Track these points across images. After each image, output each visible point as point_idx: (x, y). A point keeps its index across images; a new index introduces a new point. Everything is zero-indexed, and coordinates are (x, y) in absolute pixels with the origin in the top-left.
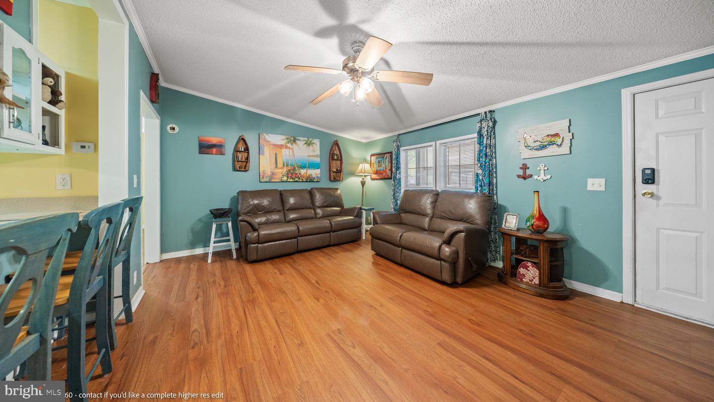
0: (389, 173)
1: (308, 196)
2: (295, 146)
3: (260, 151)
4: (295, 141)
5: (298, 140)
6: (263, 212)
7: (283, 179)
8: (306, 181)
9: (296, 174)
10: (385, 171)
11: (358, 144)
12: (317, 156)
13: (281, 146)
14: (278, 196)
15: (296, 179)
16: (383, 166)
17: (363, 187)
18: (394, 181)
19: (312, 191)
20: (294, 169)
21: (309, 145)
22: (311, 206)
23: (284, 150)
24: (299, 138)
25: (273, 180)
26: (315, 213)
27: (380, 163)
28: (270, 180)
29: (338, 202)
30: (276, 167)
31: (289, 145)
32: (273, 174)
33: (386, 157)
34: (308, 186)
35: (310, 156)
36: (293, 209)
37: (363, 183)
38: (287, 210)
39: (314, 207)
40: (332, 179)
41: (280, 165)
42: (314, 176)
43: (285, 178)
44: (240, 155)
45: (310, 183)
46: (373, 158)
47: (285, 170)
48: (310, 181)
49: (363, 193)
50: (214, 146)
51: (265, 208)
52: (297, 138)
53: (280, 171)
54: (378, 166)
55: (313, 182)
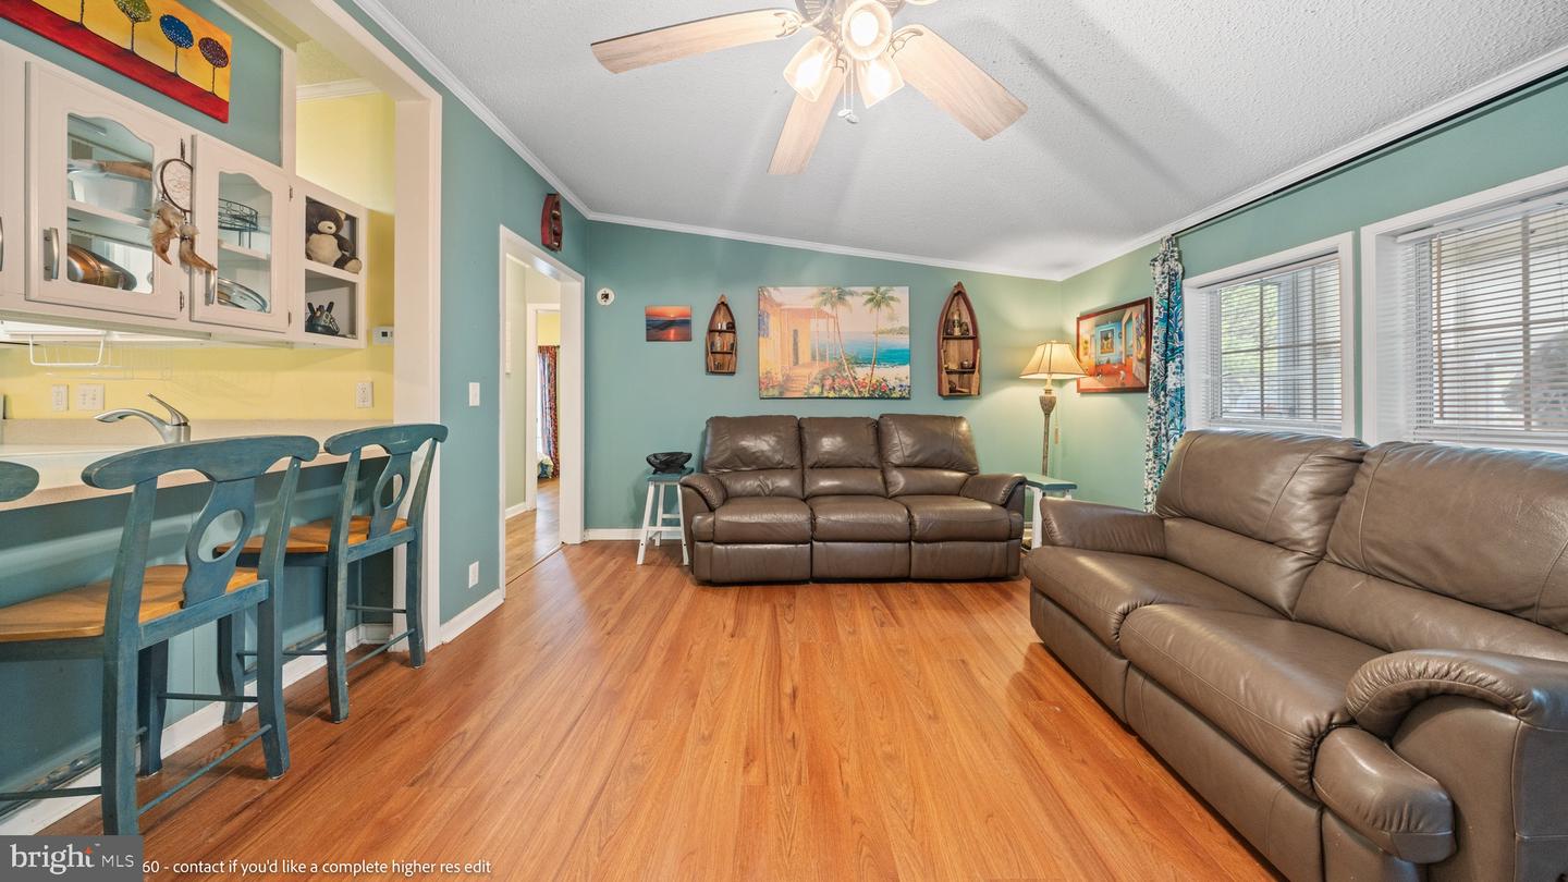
0: (1138, 369)
1: (868, 436)
2: (841, 309)
3: (761, 327)
4: (841, 297)
5: (851, 294)
6: (754, 467)
7: (811, 391)
8: (870, 398)
9: (846, 378)
10: (1125, 366)
11: (1034, 288)
12: (900, 332)
13: (807, 314)
14: (793, 431)
15: (845, 392)
16: (1119, 347)
17: (1047, 414)
18: (1156, 397)
19: (882, 421)
20: (839, 367)
21: (878, 305)
22: (874, 461)
23: (813, 322)
24: (852, 289)
25: (788, 395)
26: (885, 481)
27: (1107, 338)
28: (781, 393)
29: (959, 457)
30: (796, 361)
31: (827, 309)
32: (788, 379)
33: (1130, 319)
34: (873, 410)
35: (882, 333)
36: (828, 466)
37: (1048, 406)
38: (812, 468)
39: (881, 464)
40: (946, 392)
41: (805, 357)
42: (892, 383)
43: (816, 390)
44: (718, 339)
45: (882, 401)
46: (1087, 325)
47: (816, 371)
48: (880, 398)
49: (1046, 434)
50: (670, 324)
51: (757, 458)
52: (847, 289)
53: (805, 371)
54: (1102, 348)
55: (888, 398)
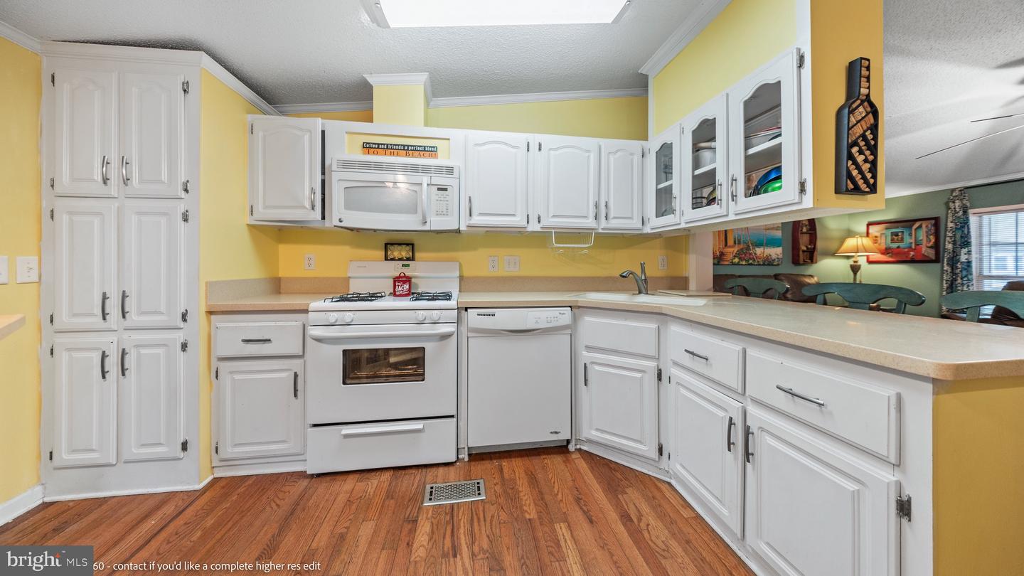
0: (931, 253)
7: (734, 261)
8: (764, 265)
9: (750, 254)
10: (915, 250)
12: (777, 229)
15: (751, 261)
16: (910, 240)
17: (855, 273)
19: (777, 278)
20: (748, 248)
27: (897, 235)
28: (719, 262)
30: (726, 245)
32: (722, 253)
33: (920, 226)
34: (769, 271)
35: (768, 229)
37: (855, 269)
40: (797, 261)
41: (730, 242)
42: (774, 257)
43: (736, 260)
45: (770, 267)
46: (877, 228)
47: (736, 249)
48: (769, 265)
53: (731, 250)
54: (892, 240)
55: (772, 265)
